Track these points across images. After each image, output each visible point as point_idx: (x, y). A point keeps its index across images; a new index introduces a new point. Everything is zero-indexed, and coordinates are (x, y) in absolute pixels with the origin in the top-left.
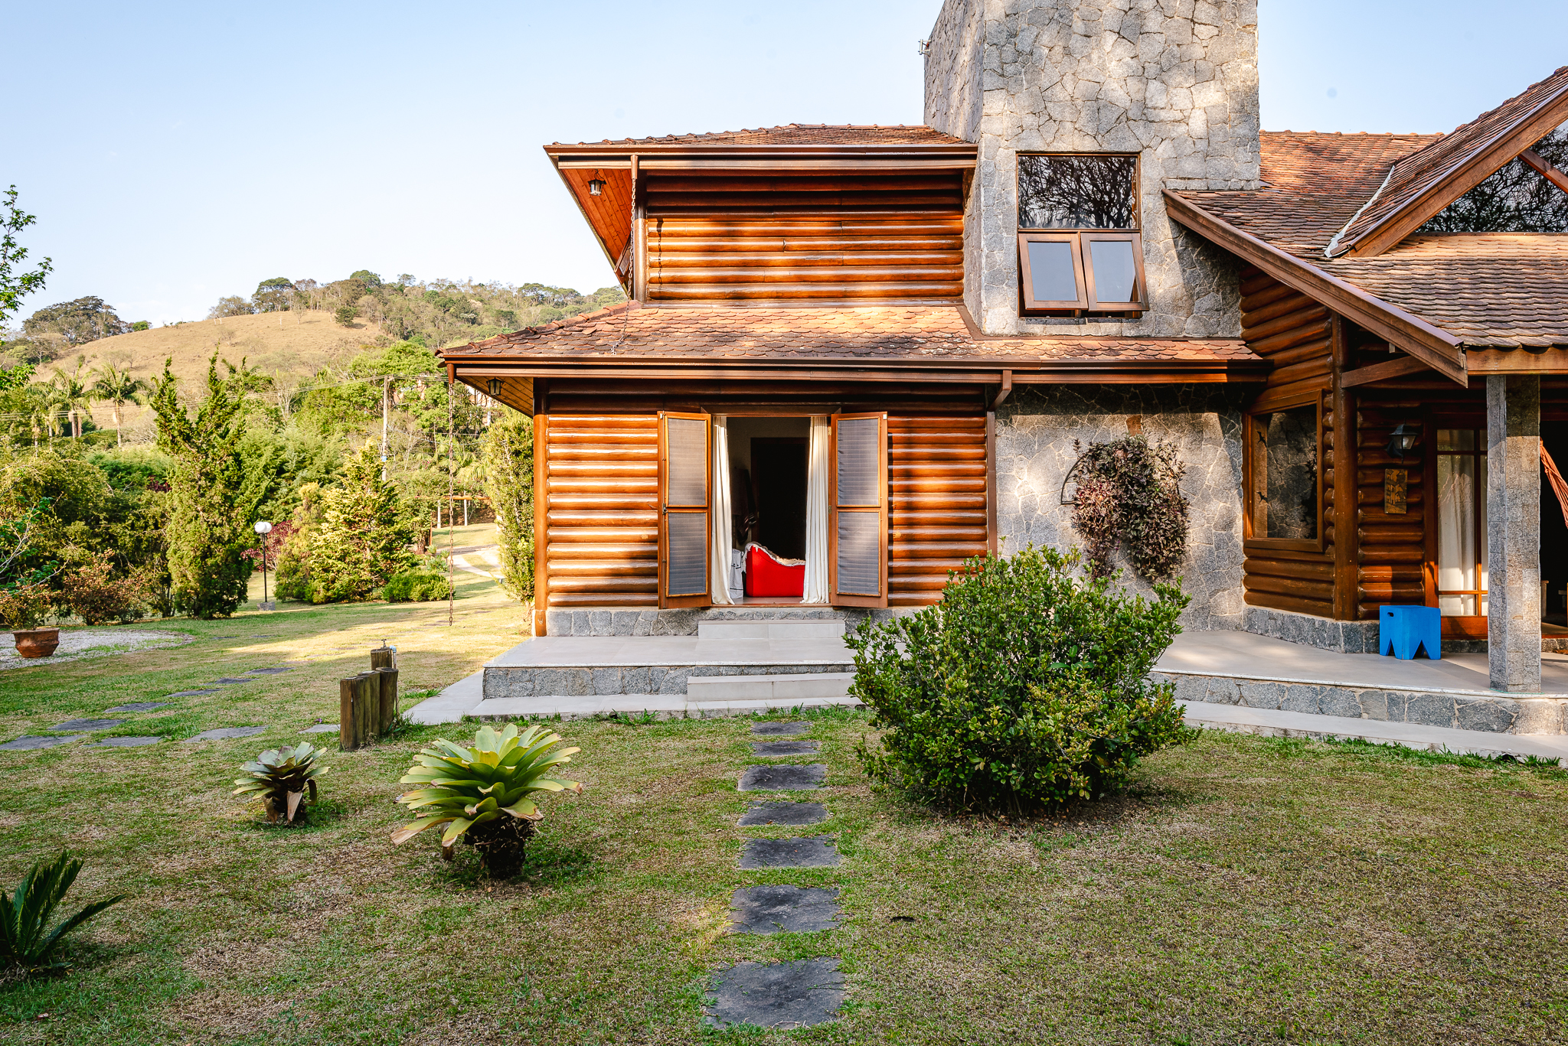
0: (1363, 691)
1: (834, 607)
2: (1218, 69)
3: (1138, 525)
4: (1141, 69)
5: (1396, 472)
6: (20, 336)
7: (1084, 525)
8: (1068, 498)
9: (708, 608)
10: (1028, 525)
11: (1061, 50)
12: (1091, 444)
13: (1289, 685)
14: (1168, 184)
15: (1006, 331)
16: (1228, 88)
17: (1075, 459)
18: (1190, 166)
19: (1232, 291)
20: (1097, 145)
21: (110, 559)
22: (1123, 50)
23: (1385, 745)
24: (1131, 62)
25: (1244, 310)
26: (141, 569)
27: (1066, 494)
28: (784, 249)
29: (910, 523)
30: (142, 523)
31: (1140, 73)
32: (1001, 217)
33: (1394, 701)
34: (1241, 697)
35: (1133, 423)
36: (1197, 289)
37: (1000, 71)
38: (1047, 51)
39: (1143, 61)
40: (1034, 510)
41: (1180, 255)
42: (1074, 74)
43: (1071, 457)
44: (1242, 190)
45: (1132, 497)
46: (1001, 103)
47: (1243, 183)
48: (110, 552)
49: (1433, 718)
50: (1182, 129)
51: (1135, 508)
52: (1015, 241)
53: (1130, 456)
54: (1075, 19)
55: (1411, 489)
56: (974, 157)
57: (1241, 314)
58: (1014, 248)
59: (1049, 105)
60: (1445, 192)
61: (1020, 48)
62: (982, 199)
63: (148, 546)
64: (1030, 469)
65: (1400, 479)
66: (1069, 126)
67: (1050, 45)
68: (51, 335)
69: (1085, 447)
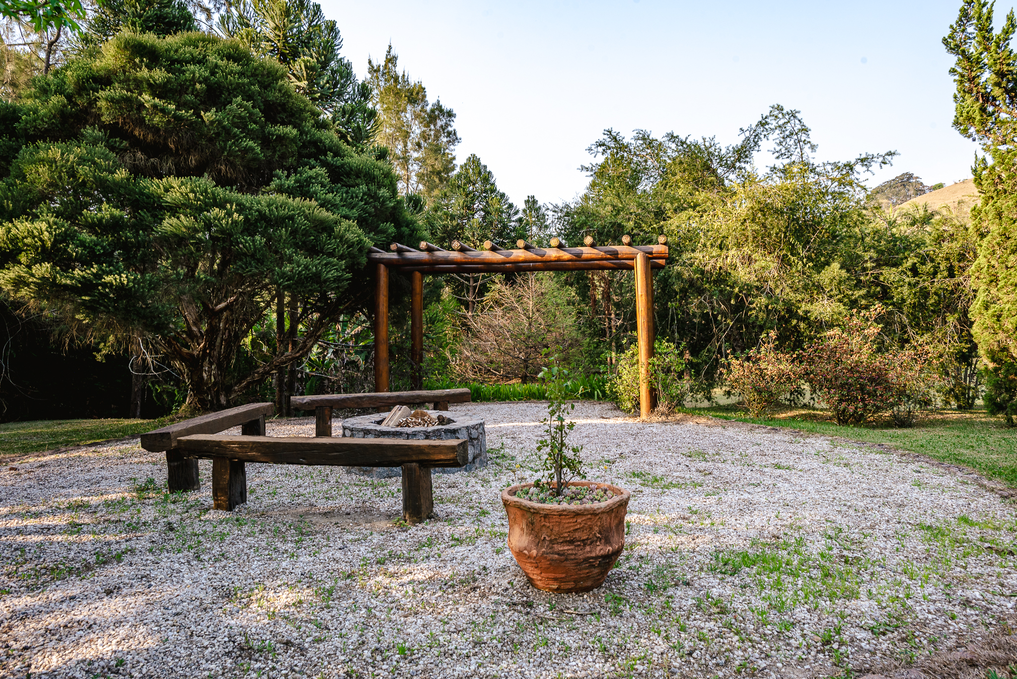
21: (879, 319)
26: (927, 337)
30: (929, 267)
48: (878, 308)
63: (937, 303)
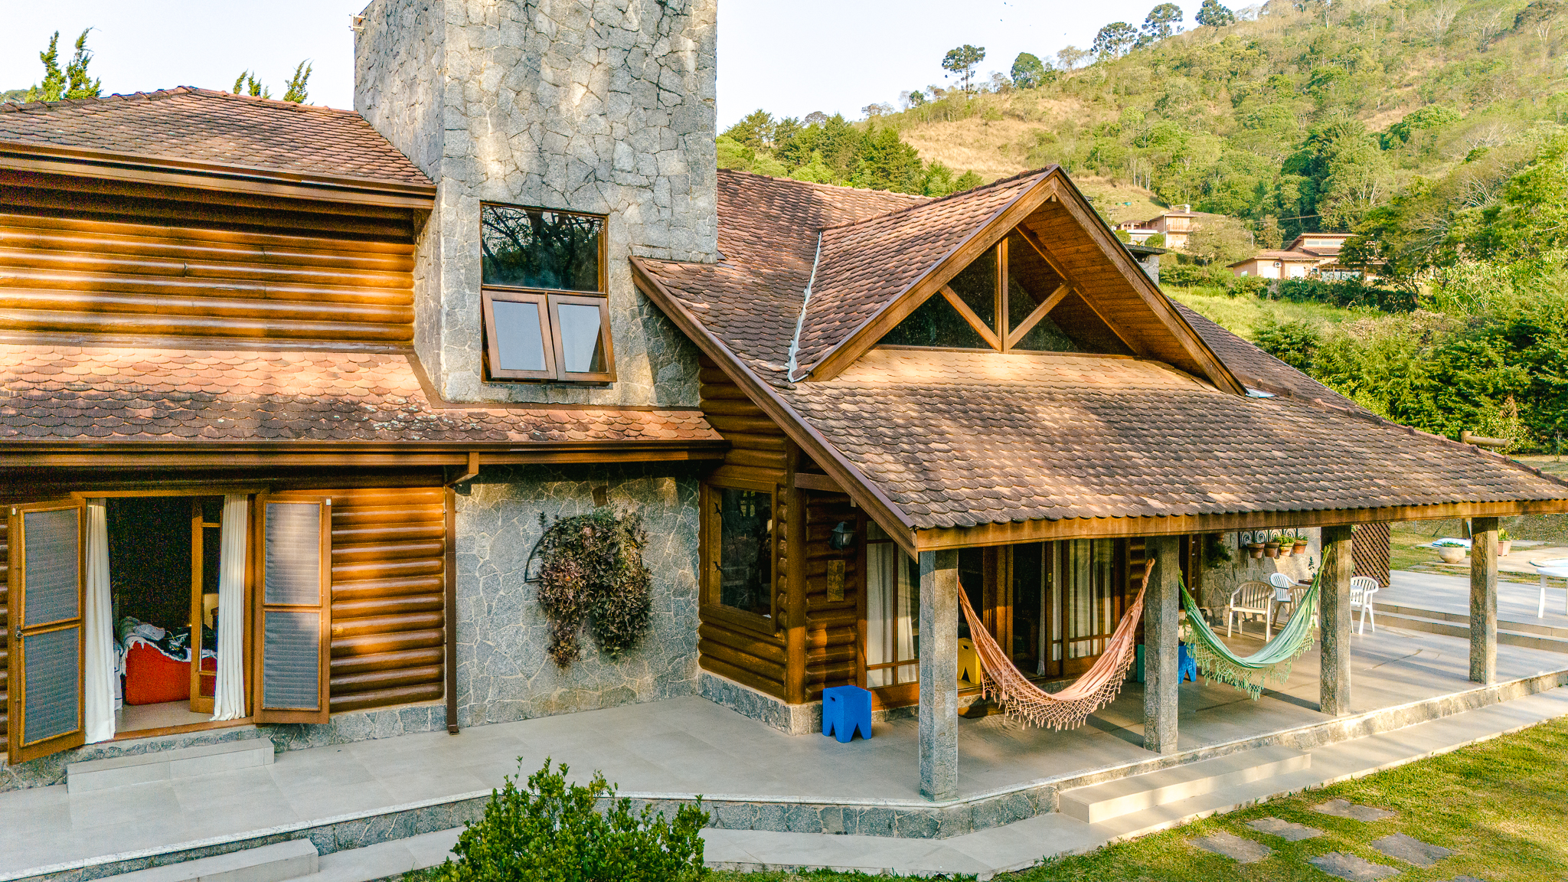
0: (823, 807)
1: (258, 725)
2: (681, 138)
3: (605, 603)
4: (609, 129)
5: (836, 563)
7: (549, 605)
8: (532, 575)
9: (79, 747)
10: (490, 607)
11: (529, 96)
12: (557, 517)
13: (760, 805)
14: (635, 250)
15: (470, 397)
16: (690, 159)
17: (541, 533)
18: (655, 234)
19: (692, 362)
20: (565, 203)
22: (592, 106)
23: (847, 873)
24: (600, 119)
25: (703, 381)
27: (531, 571)
29: (355, 615)
31: (608, 132)
32: (463, 271)
33: (848, 814)
34: (718, 819)
35: (600, 495)
36: (661, 358)
37: (462, 109)
38: (513, 95)
39: (611, 119)
40: (497, 591)
41: (645, 324)
42: (542, 124)
43: (536, 530)
44: (701, 262)
45: (599, 577)
46: (463, 145)
47: (702, 256)
49: (878, 829)
50: (647, 195)
51: (601, 587)
52: (479, 299)
53: (598, 535)
54: (544, 66)
55: (848, 576)
56: (432, 198)
57: (700, 385)
58: (477, 307)
59: (516, 154)
61: (484, 88)
62: (443, 250)
64: (492, 547)
65: (840, 568)
66: (537, 179)
67: (517, 88)
69: (551, 521)
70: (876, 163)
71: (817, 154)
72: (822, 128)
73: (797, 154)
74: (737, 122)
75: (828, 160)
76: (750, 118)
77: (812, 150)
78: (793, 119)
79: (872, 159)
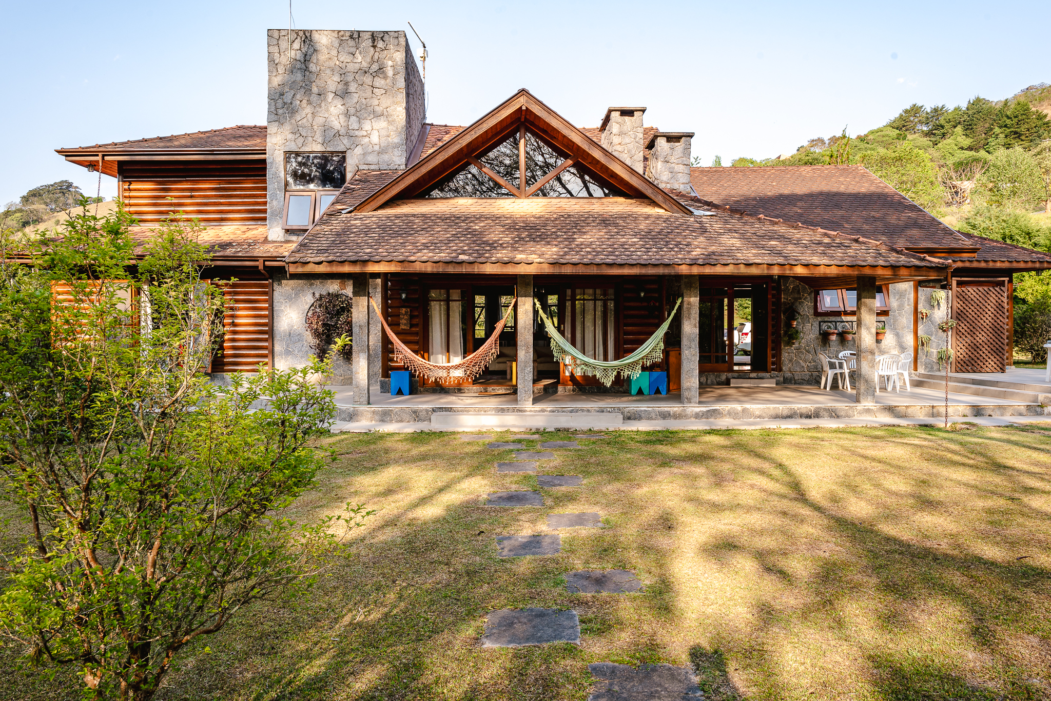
2: (385, 110)
4: (346, 111)
5: (404, 309)
6: (18, 207)
10: (290, 333)
11: (306, 102)
12: (320, 294)
14: (360, 167)
15: (278, 240)
16: (390, 119)
17: (313, 302)
18: (372, 158)
20: (324, 148)
22: (338, 102)
24: (341, 107)
27: (308, 319)
28: (191, 197)
29: (235, 332)
31: (346, 113)
32: (276, 184)
35: (342, 283)
37: (275, 112)
38: (299, 102)
39: (347, 107)
40: (293, 326)
42: (313, 114)
43: (311, 300)
44: (396, 170)
46: (276, 128)
47: (396, 166)
50: (366, 140)
52: (283, 195)
54: (313, 87)
55: (414, 318)
56: (265, 154)
58: (283, 199)
59: (300, 129)
60: (400, 183)
61: (285, 101)
62: (268, 175)
64: (290, 306)
65: (406, 312)
66: (310, 139)
67: (301, 99)
68: (39, 206)
69: (318, 296)
70: (1009, 128)
71: (959, 129)
72: (964, 109)
73: (942, 131)
74: (897, 115)
75: (968, 132)
76: (906, 111)
77: (955, 127)
78: (940, 106)
79: (1006, 126)
